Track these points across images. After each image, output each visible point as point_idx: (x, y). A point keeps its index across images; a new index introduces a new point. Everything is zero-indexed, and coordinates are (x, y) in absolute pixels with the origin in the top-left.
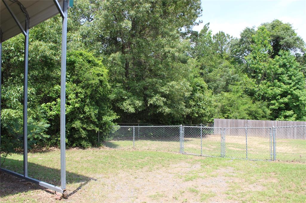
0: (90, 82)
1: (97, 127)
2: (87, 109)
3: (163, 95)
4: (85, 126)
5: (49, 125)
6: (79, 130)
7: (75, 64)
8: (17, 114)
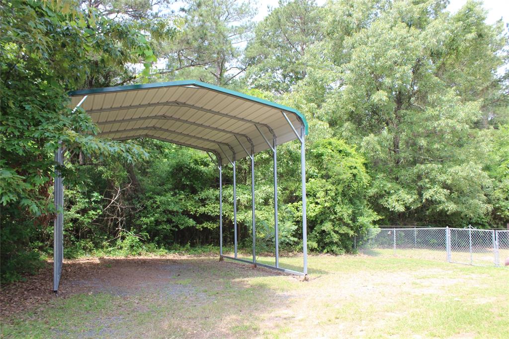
0: (341, 177)
1: (352, 230)
2: (338, 208)
3: (445, 186)
4: (336, 229)
5: (296, 227)
6: (329, 234)
7: (323, 157)
8: (263, 215)
